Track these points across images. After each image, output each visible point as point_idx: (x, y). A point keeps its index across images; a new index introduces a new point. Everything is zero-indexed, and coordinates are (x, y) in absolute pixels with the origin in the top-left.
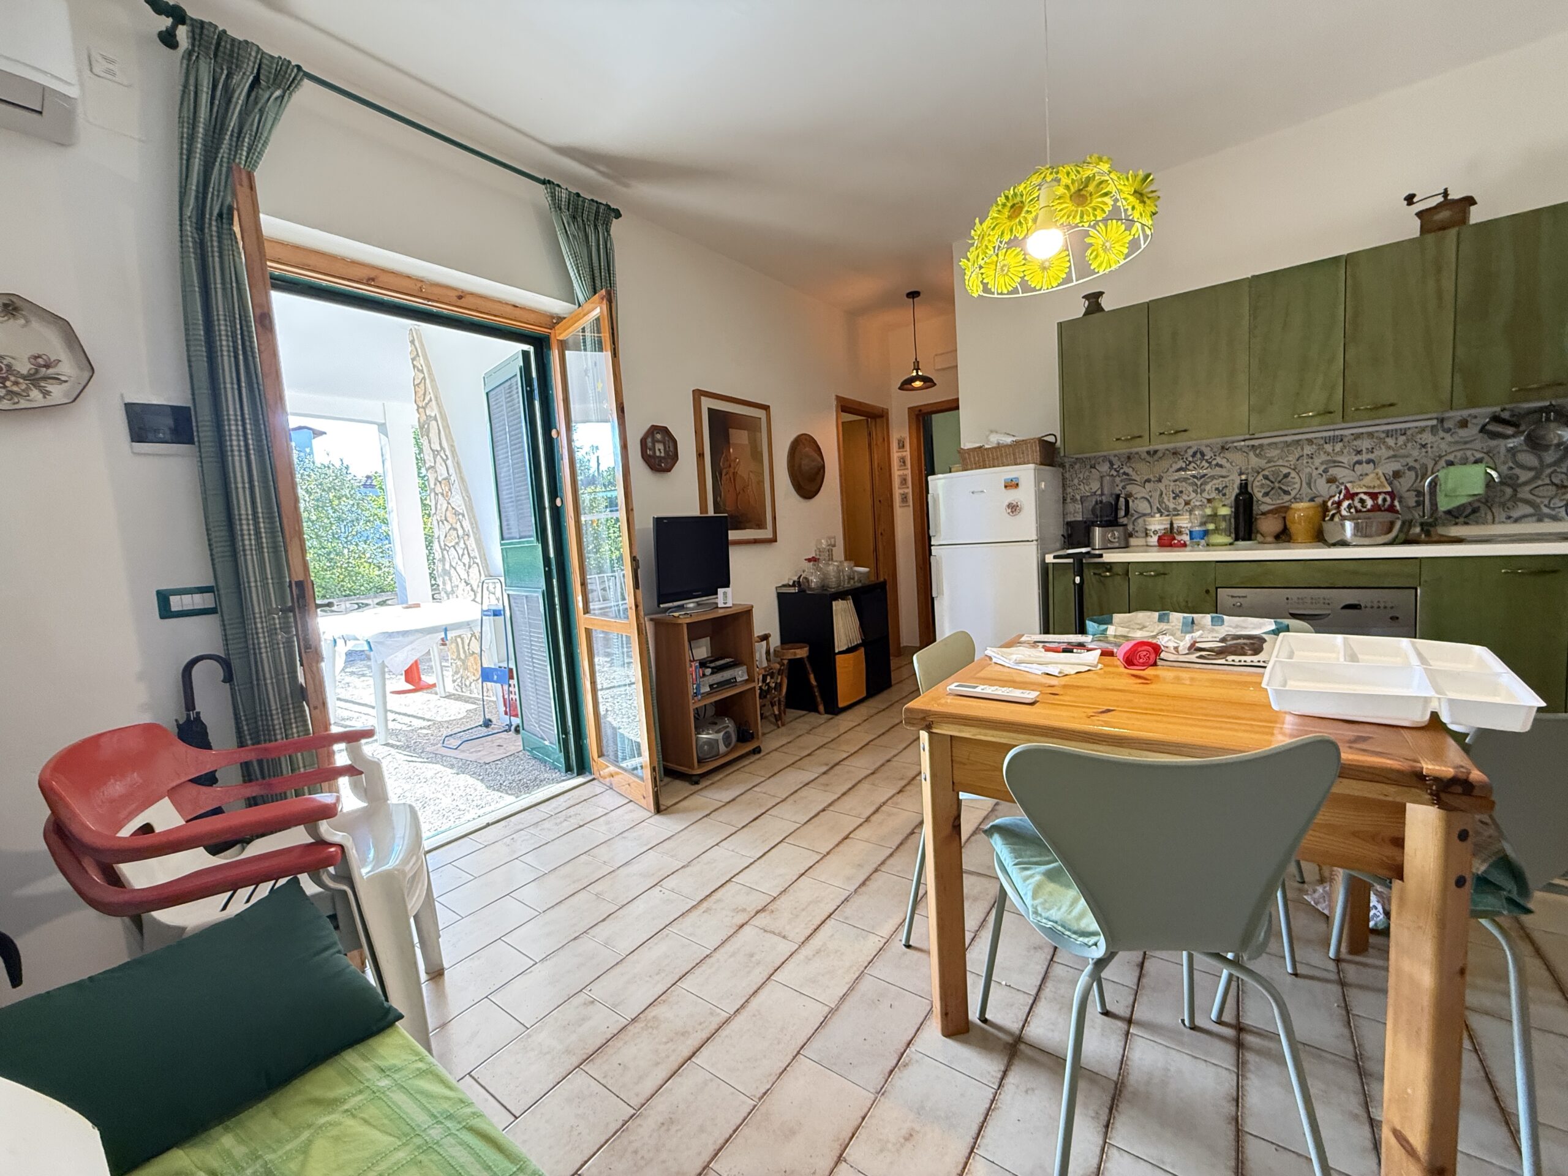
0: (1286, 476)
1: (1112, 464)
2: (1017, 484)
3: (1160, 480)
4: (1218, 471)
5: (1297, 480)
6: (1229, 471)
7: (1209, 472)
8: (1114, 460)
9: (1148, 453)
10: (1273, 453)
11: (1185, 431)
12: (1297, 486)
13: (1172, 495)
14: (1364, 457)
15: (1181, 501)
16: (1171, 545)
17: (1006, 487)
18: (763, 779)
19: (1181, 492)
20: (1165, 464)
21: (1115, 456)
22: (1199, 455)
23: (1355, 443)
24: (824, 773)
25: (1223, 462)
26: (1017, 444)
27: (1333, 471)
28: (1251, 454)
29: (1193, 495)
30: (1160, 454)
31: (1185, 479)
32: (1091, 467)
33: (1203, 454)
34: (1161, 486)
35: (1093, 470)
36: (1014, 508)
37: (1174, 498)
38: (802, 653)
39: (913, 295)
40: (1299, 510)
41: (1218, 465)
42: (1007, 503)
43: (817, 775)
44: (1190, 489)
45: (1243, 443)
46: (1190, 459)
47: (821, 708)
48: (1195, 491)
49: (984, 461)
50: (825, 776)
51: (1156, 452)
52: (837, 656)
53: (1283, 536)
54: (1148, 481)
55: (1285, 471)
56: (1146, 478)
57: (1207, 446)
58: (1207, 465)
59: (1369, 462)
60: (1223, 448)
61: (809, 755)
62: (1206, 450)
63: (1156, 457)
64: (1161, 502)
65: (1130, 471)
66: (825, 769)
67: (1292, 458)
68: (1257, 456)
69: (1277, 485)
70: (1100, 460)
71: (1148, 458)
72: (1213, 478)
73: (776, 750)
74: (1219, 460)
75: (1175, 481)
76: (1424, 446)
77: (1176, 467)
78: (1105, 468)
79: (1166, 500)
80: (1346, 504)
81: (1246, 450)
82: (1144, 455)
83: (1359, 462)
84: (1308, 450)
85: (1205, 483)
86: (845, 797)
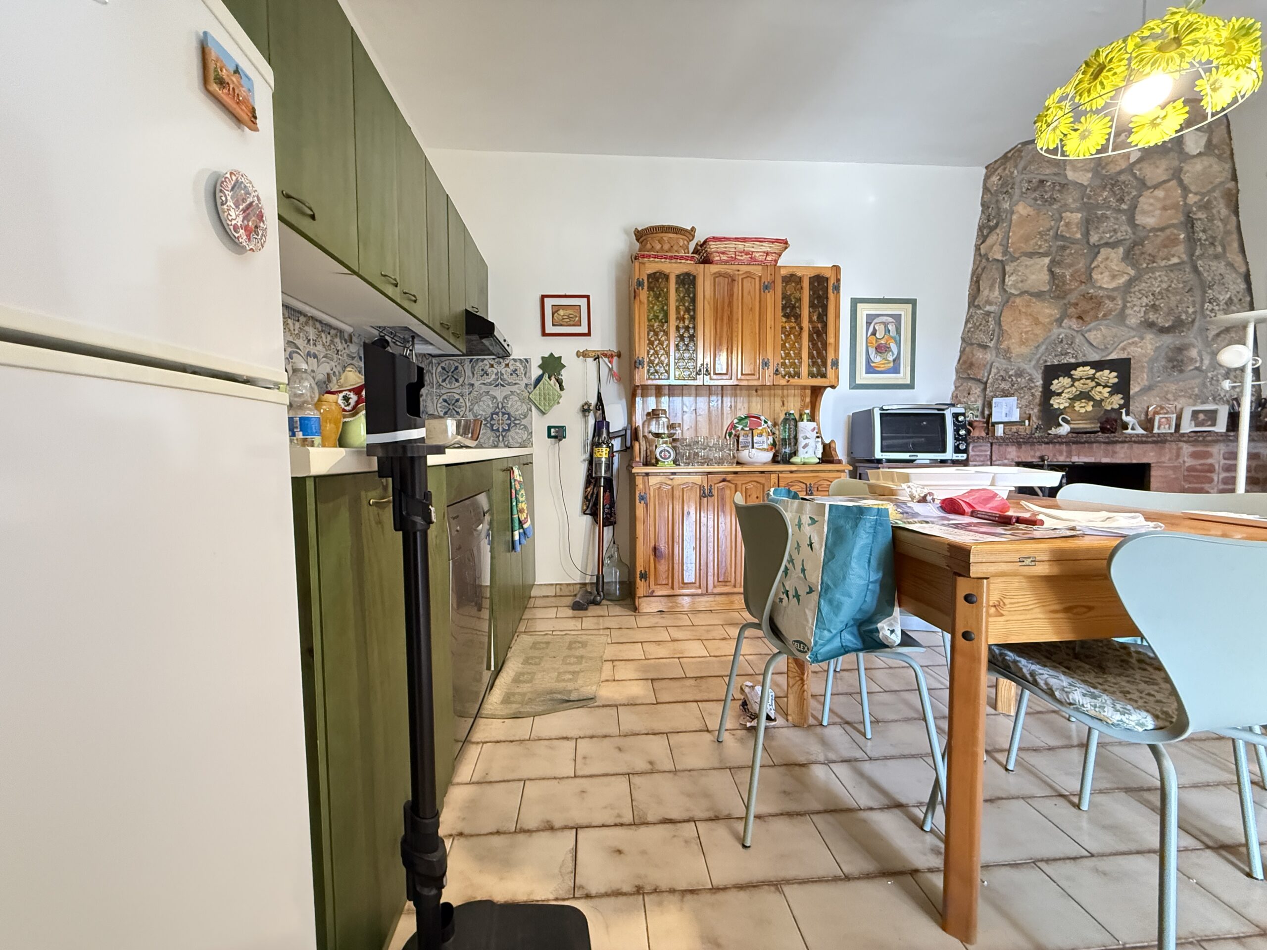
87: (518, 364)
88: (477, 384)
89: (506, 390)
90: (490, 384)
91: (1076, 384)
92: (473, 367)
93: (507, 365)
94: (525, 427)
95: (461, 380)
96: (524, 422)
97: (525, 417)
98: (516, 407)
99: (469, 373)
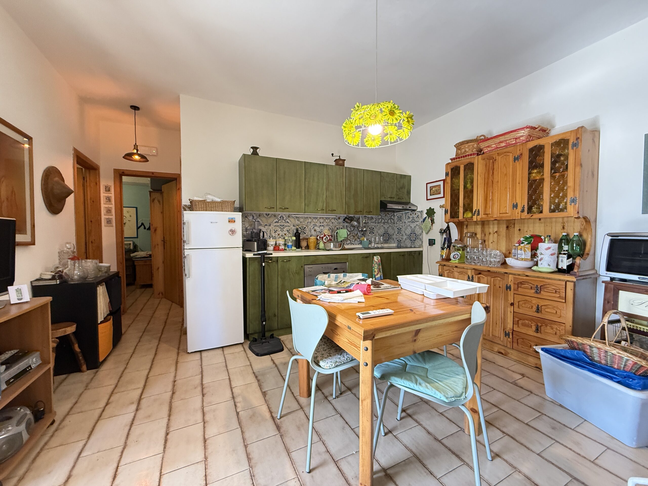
0: (305, 228)
1: (253, 217)
2: (235, 221)
3: (270, 226)
4: (287, 224)
5: (307, 230)
6: (290, 225)
7: (285, 224)
8: (254, 215)
9: (266, 214)
10: (302, 220)
11: (288, 208)
12: (307, 231)
13: (274, 231)
14: (322, 224)
15: (277, 234)
16: (279, 250)
17: (229, 221)
18: (84, 442)
19: (277, 230)
20: (271, 219)
21: (255, 214)
22: (282, 218)
23: (320, 220)
24: (137, 410)
25: (289, 221)
26: (223, 202)
27: (315, 228)
28: (296, 219)
29: (280, 232)
30: (270, 216)
31: (278, 226)
32: (245, 217)
33: (283, 218)
34: (270, 227)
35: (246, 218)
36: (233, 232)
37: (275, 233)
38: (71, 329)
39: (135, 108)
40: (312, 239)
41: (287, 222)
42: (230, 229)
43: (133, 414)
44: (279, 230)
45: (295, 216)
46: (279, 219)
47: (84, 367)
48: (281, 230)
49: (206, 207)
50: (139, 412)
51: (269, 214)
52: (99, 325)
53: (308, 247)
54: (266, 225)
55: (305, 226)
56: (265, 224)
57: (284, 215)
58: (284, 222)
59: (323, 226)
60: (289, 216)
61: (107, 404)
62: (284, 216)
63: (269, 216)
64: (270, 234)
65: (260, 220)
66: (134, 407)
67: (306, 222)
68: (298, 220)
69: (303, 231)
70: (249, 215)
71: (266, 216)
72: (286, 226)
73: (68, 414)
74: (288, 220)
75: (275, 226)
76: (333, 223)
77: (275, 221)
78: (251, 218)
79: (272, 233)
80: (324, 238)
81: (295, 218)
82: (265, 215)
83: (320, 226)
84: (310, 220)
85: (284, 228)
86: (172, 418)
87: (419, 213)
88: (406, 222)
89: (415, 224)
90: (410, 222)
92: (406, 216)
93: (415, 214)
94: (421, 239)
95: (402, 221)
96: (420, 237)
97: (421, 235)
98: (418, 231)
99: (404, 218)
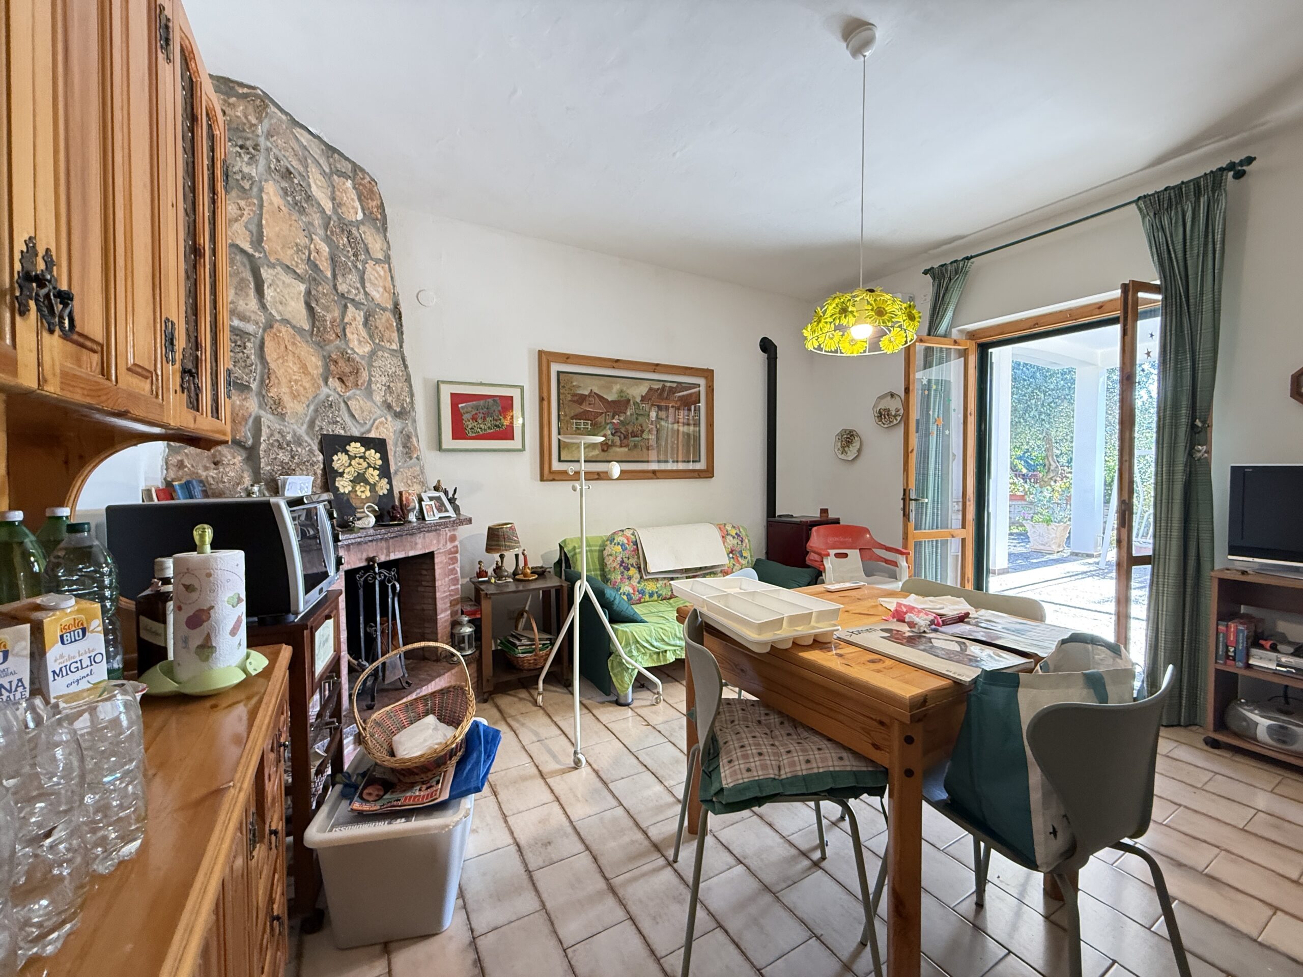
91: (353, 462)
